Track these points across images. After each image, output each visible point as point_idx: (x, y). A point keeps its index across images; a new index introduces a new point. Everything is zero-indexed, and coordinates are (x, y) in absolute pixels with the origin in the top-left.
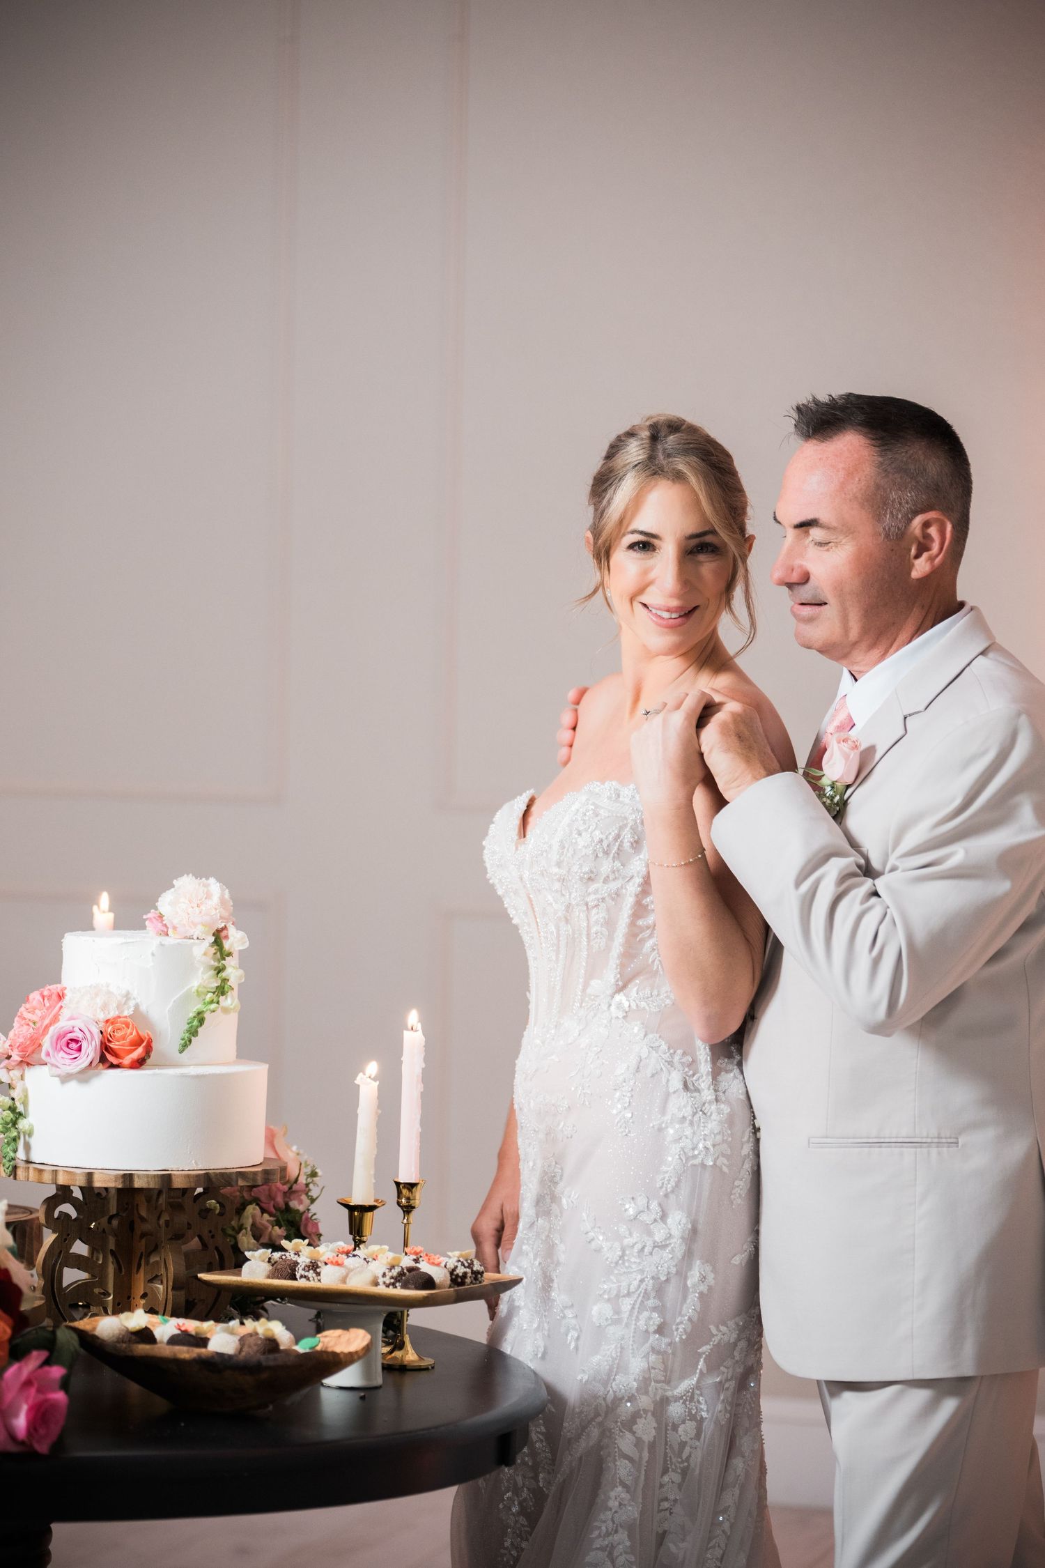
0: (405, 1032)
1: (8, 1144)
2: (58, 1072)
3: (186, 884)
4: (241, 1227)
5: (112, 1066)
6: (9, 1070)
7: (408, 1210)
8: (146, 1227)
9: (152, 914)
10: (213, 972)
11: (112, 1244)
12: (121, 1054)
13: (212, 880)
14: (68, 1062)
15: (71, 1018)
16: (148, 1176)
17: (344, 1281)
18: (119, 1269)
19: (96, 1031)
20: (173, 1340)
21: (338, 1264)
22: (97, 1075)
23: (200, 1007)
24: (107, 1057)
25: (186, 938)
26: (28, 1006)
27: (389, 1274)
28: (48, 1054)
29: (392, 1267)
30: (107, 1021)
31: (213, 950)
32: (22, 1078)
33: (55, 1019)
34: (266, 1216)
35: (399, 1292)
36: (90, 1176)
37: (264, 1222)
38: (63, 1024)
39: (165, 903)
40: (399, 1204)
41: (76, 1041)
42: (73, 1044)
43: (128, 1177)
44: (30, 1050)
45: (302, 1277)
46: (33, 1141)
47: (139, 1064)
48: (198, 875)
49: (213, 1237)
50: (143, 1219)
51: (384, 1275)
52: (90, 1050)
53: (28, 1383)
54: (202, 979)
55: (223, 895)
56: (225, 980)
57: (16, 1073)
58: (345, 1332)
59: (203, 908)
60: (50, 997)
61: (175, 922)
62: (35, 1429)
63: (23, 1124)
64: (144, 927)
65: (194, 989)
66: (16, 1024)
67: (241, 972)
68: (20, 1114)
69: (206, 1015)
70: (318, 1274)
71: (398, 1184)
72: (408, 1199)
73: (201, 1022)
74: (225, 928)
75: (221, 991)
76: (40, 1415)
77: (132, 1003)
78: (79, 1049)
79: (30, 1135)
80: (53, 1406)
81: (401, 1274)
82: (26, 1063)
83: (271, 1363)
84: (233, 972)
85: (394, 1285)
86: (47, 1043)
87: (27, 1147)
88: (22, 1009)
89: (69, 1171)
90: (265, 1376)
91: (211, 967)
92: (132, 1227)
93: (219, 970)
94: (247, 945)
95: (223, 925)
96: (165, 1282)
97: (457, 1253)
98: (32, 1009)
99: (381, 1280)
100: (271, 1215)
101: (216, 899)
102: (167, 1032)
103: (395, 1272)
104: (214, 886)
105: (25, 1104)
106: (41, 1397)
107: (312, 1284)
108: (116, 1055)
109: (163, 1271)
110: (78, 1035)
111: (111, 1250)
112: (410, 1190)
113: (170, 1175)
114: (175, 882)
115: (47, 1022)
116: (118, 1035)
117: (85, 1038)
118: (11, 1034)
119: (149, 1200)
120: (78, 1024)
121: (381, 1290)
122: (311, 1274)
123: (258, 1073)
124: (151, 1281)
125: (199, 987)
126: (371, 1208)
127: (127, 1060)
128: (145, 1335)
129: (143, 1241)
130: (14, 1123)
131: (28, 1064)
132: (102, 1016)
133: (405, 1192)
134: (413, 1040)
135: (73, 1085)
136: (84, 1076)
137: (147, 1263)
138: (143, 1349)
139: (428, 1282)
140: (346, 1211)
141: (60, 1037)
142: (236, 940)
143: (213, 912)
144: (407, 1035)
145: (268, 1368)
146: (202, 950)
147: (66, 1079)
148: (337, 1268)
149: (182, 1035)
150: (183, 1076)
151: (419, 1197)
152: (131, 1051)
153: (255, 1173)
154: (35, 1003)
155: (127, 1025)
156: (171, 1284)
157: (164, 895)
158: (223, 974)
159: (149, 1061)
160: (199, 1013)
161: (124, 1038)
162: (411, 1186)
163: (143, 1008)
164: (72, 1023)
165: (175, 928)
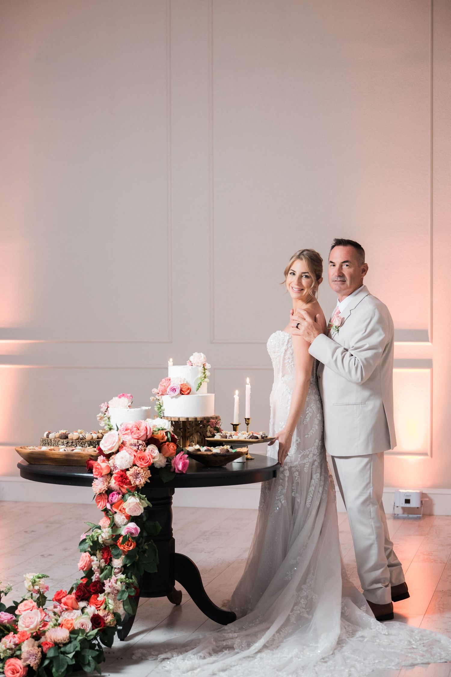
0: (246, 385)
1: (160, 412)
2: (171, 396)
3: (196, 354)
4: (207, 431)
5: (183, 394)
6: (159, 396)
7: (248, 424)
8: (190, 430)
9: (188, 361)
10: (203, 373)
11: (181, 434)
12: (185, 391)
13: (201, 353)
14: (173, 394)
15: (174, 384)
16: (192, 418)
17: (238, 438)
18: (183, 440)
19: (179, 387)
20: (206, 451)
21: (237, 435)
22: (179, 396)
23: (201, 381)
24: (182, 392)
25: (197, 366)
26: (162, 382)
27: (248, 437)
28: (169, 392)
29: (249, 435)
30: (181, 385)
31: (203, 368)
32: (161, 398)
33: (170, 384)
34: (212, 428)
35: (251, 440)
36: (179, 418)
37: (212, 430)
38: (172, 385)
39: (191, 358)
40: (246, 423)
41: (175, 389)
42: (174, 390)
43: (188, 418)
44: (164, 392)
45: (228, 438)
46: (165, 412)
47: (188, 394)
48: (199, 352)
49: (203, 433)
50: (188, 429)
51: (247, 437)
52: (178, 391)
53: (181, 458)
54: (201, 375)
55: (204, 356)
56: (205, 375)
57: (160, 397)
58: (241, 448)
59: (200, 359)
60: (167, 380)
61: (194, 362)
62: (183, 468)
63: (162, 408)
64: (186, 364)
65: (199, 377)
66: (159, 386)
67: (209, 373)
68: (161, 406)
69: (202, 383)
70: (232, 437)
71: (245, 419)
72: (248, 422)
73: (201, 384)
74: (205, 364)
75: (205, 377)
76: (184, 465)
77: (186, 381)
78: (176, 391)
79: (164, 410)
80: (186, 463)
81: (251, 436)
82: (162, 395)
83: (228, 454)
84: (208, 373)
85: (249, 439)
86: (168, 390)
87: (163, 413)
88: (161, 383)
89: (174, 418)
90: (227, 457)
91: (202, 372)
92: (186, 430)
93: (204, 373)
94: (211, 367)
95: (204, 363)
96: (195, 442)
97: (262, 432)
98: (163, 382)
99: (247, 438)
100: (213, 428)
101: (203, 357)
102: (194, 387)
103: (250, 436)
104: (202, 355)
105: (162, 404)
106: (184, 461)
107: (231, 439)
108: (184, 392)
109: (194, 439)
110: (176, 388)
111: (181, 436)
112: (248, 420)
113: (196, 418)
114: (193, 354)
115: (168, 385)
116: (184, 387)
117: (177, 388)
118: (159, 388)
119: (190, 424)
120: (175, 385)
121: (247, 440)
122: (230, 437)
123: (212, 396)
124: (191, 442)
125: (201, 376)
126: (238, 425)
127: (186, 393)
128: (199, 450)
129: (189, 433)
130: (160, 408)
131: (163, 395)
132: (180, 383)
133: (247, 420)
134: (248, 387)
135: (174, 399)
136: (176, 397)
137: (190, 438)
138: (199, 453)
139: (257, 438)
140: (232, 426)
141: (171, 388)
142: (208, 366)
143: (202, 360)
144: (247, 386)
145: (228, 455)
146: (201, 369)
147: (172, 398)
148: (236, 436)
149: (197, 387)
150: (198, 396)
151: (250, 421)
152: (187, 391)
153: (214, 417)
154: (164, 381)
155: (186, 385)
156: (196, 442)
157: (191, 357)
158: (205, 374)
159: (190, 393)
160: (201, 382)
161: (185, 388)
162: (249, 419)
163: (188, 382)
164: (174, 385)
165: (194, 364)
